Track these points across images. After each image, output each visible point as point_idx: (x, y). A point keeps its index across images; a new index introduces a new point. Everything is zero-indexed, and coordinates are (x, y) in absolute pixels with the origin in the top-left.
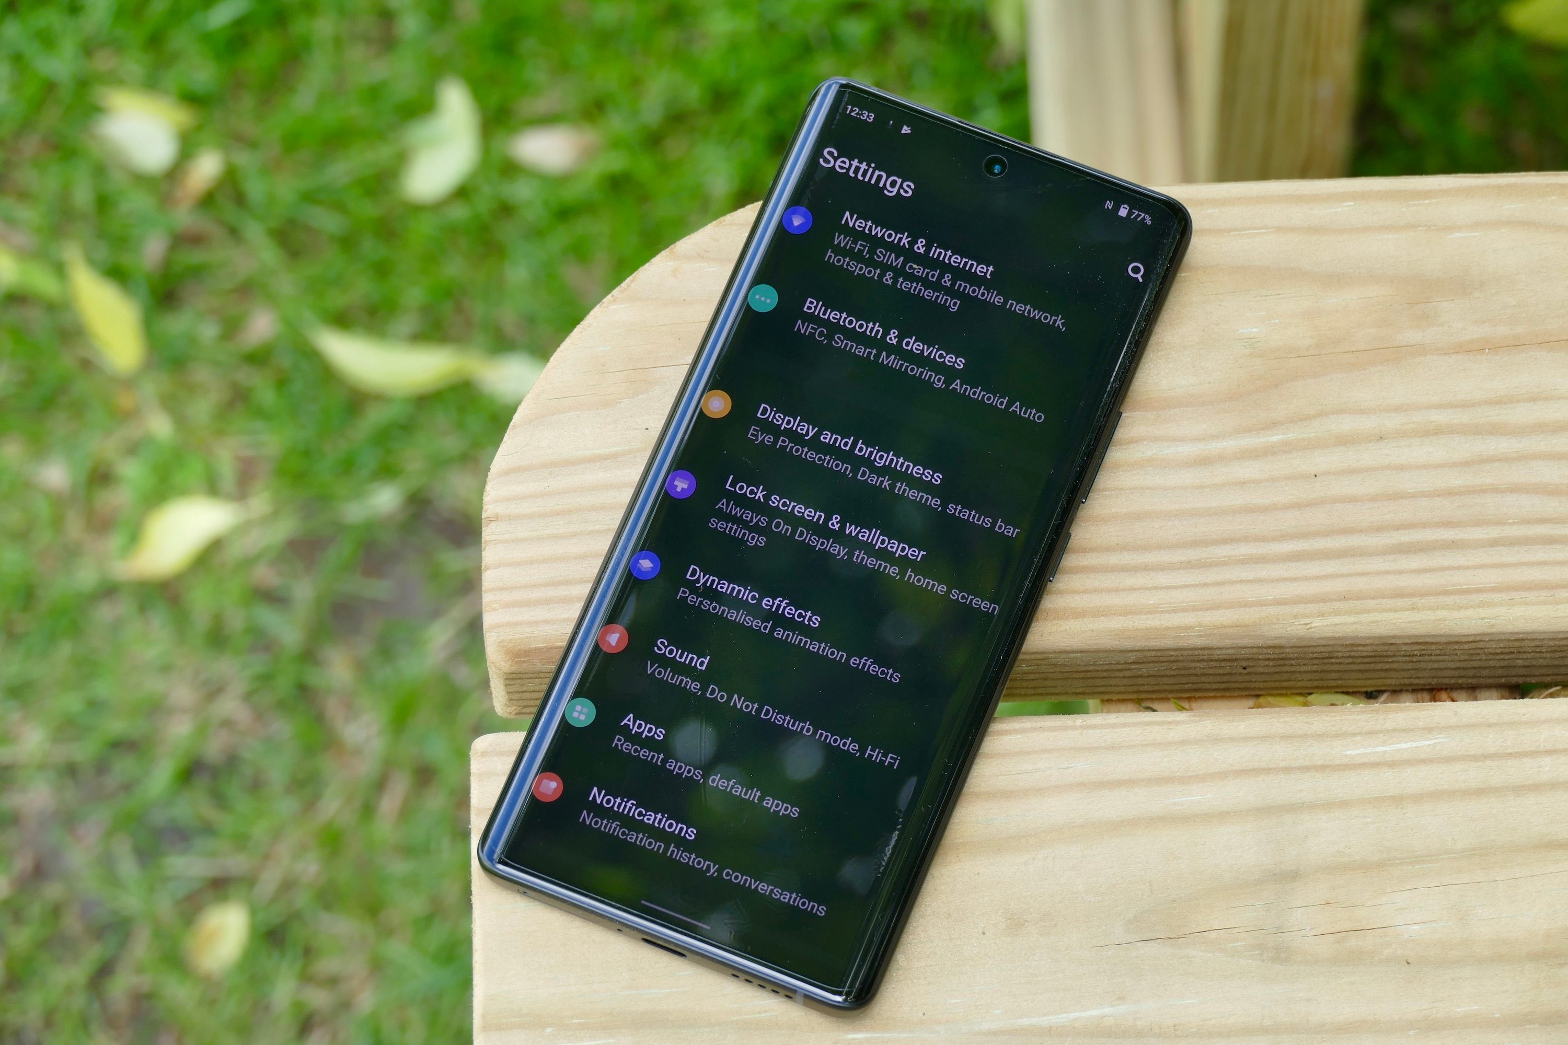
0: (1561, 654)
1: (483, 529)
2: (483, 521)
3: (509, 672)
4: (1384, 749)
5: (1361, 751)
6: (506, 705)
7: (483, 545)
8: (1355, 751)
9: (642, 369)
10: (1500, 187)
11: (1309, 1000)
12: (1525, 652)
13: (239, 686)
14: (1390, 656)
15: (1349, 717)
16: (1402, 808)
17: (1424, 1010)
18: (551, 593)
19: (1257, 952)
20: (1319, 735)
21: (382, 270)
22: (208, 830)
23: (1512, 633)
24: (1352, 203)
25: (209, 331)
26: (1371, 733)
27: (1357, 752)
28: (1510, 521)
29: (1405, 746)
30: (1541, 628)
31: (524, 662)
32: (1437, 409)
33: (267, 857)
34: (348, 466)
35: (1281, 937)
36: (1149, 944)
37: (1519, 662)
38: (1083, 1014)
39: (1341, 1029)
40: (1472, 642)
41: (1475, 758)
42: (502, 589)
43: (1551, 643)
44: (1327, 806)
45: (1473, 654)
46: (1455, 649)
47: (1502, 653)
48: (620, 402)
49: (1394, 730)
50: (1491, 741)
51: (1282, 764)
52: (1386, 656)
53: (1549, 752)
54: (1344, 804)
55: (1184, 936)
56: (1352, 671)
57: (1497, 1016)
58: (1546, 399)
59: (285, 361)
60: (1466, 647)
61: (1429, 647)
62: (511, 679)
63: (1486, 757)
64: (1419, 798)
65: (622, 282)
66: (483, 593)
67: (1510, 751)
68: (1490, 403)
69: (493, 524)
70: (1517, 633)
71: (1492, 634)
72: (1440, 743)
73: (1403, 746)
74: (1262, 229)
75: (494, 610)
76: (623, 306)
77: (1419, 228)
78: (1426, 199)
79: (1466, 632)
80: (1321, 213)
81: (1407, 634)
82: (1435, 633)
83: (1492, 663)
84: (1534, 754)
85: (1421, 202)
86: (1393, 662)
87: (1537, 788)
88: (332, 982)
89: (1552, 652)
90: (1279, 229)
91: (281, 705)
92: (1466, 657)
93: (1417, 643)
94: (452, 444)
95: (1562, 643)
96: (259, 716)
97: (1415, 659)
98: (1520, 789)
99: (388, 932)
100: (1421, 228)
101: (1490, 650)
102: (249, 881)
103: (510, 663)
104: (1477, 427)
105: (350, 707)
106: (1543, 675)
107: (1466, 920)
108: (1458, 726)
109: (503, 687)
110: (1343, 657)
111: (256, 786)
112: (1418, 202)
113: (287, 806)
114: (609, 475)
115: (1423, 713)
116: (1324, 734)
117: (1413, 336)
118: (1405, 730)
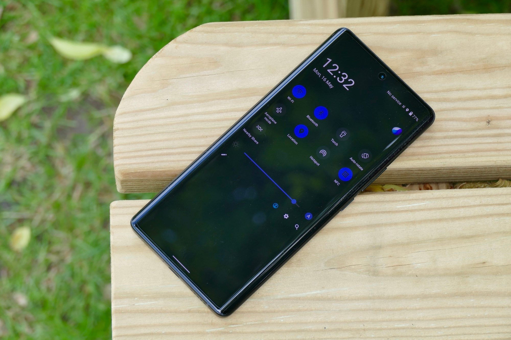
0: (466, 173)
1: (114, 133)
2: (114, 130)
3: (122, 180)
4: (409, 206)
5: (402, 206)
6: (121, 189)
7: (114, 138)
8: (399, 206)
9: (166, 80)
10: (447, 20)
11: (384, 288)
12: (455, 173)
13: (27, 156)
14: (411, 174)
15: (398, 195)
16: (415, 225)
17: (422, 291)
18: (136, 154)
19: (367, 273)
20: (388, 201)
21: (73, 19)
22: (17, 203)
23: (451, 167)
24: (399, 25)
25: (16, 39)
26: (405, 200)
27: (400, 207)
28: (450, 130)
29: (416, 205)
30: (460, 166)
31: (127, 177)
32: (427, 93)
33: (36, 212)
34: (62, 83)
35: (375, 268)
36: (332, 270)
37: (453, 176)
38: (311, 293)
39: (395, 298)
40: (438, 170)
41: (439, 209)
42: (120, 153)
43: (464, 170)
44: (391, 224)
45: (437, 173)
46: (432, 172)
47: (447, 173)
48: (158, 91)
49: (412, 200)
50: (444, 203)
51: (376, 211)
52: (410, 174)
53: (463, 207)
54: (396, 224)
55: (344, 267)
56: (398, 178)
57: (446, 294)
58: (462, 90)
59: (41, 48)
60: (436, 171)
61: (424, 171)
62: (122, 182)
63: (442, 208)
64: (421, 222)
65: (159, 51)
66: (114, 154)
67: (450, 206)
68: (444, 91)
69: (117, 131)
70: (452, 167)
71: (444, 167)
72: (427, 204)
73: (415, 205)
74: (369, 33)
75: (117, 160)
76: (159, 59)
77: (421, 33)
78: (423, 24)
79: (436, 167)
80: (389, 28)
81: (417, 167)
82: (426, 167)
83: (444, 176)
84: (458, 207)
85: (422, 24)
86: (411, 176)
87: (459, 219)
88: (58, 253)
89: (464, 172)
90: (375, 33)
91: (40, 162)
92: (435, 174)
93: (420, 170)
94: (96, 76)
95: (467, 170)
96: (34, 166)
97: (419, 175)
98: (454, 219)
99: (76, 236)
100: (422, 33)
101: (443, 172)
102: (30, 220)
103: (123, 177)
104: (439, 99)
105: (63, 164)
106: (461, 179)
107: (436, 262)
108: (433, 198)
109: (120, 184)
110: (395, 174)
111: (33, 189)
112: (420, 25)
113: (43, 195)
114: (155, 115)
115: (422, 194)
116: (389, 201)
117: (418, 69)
118: (416, 200)
